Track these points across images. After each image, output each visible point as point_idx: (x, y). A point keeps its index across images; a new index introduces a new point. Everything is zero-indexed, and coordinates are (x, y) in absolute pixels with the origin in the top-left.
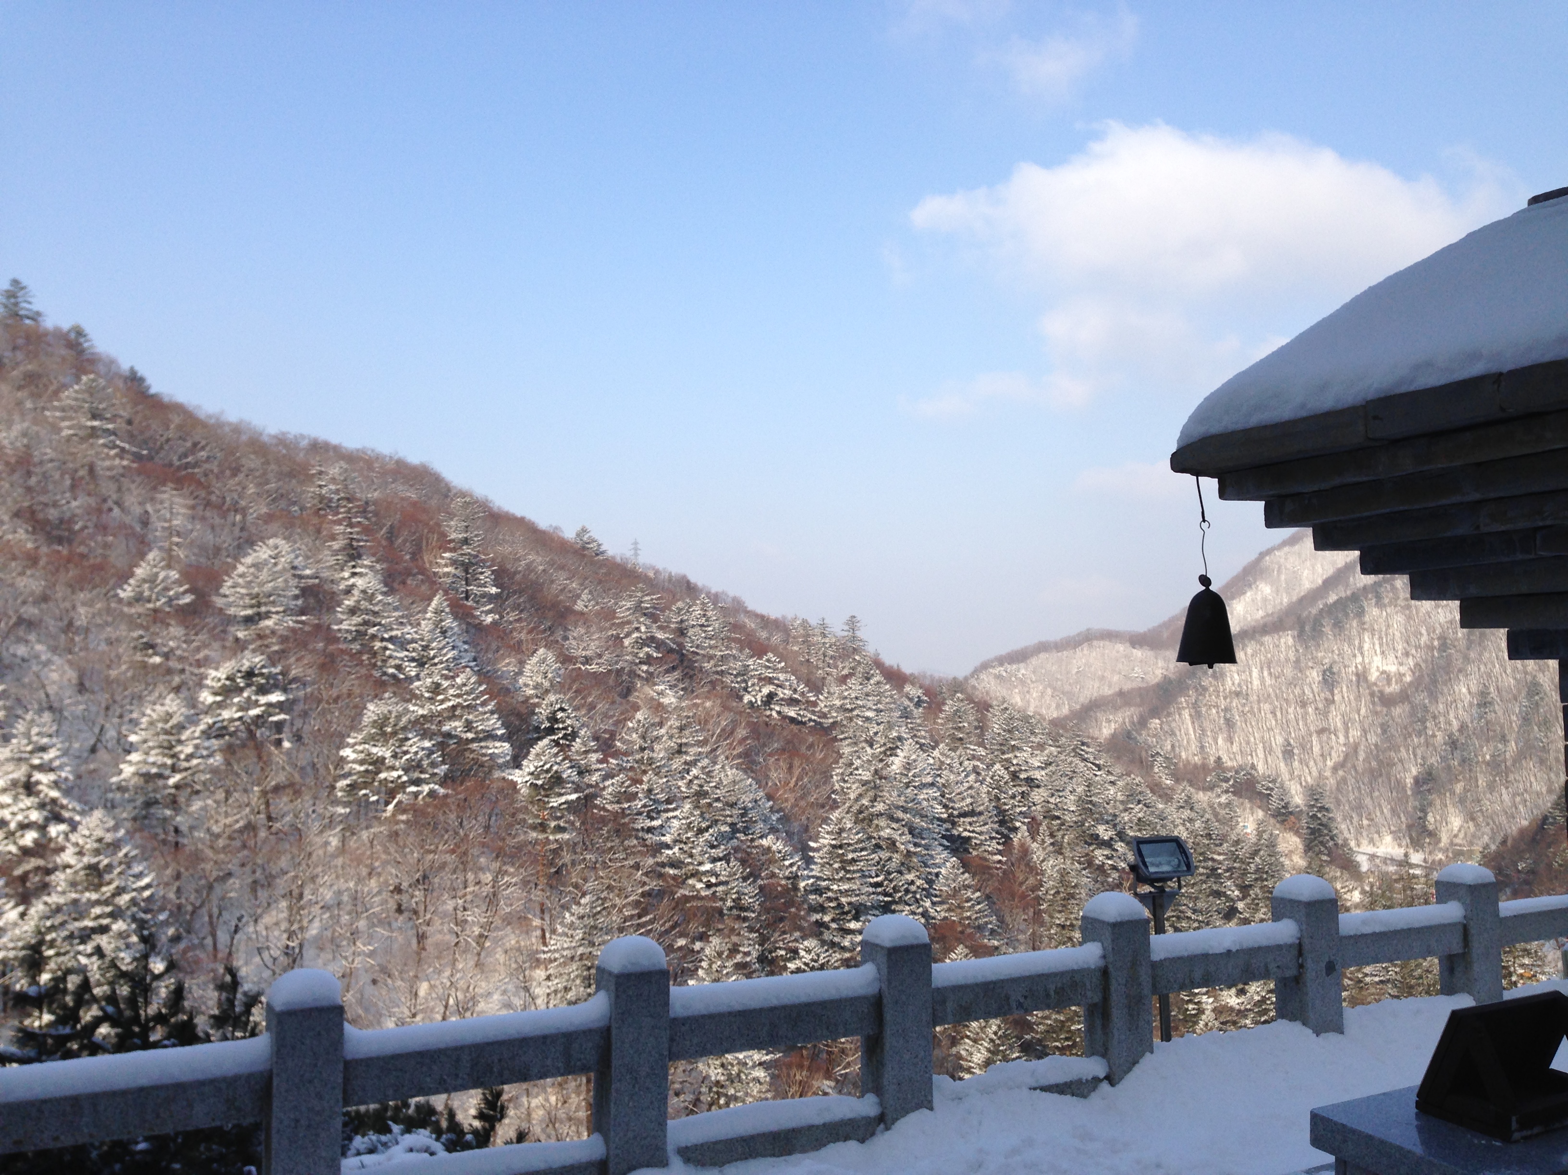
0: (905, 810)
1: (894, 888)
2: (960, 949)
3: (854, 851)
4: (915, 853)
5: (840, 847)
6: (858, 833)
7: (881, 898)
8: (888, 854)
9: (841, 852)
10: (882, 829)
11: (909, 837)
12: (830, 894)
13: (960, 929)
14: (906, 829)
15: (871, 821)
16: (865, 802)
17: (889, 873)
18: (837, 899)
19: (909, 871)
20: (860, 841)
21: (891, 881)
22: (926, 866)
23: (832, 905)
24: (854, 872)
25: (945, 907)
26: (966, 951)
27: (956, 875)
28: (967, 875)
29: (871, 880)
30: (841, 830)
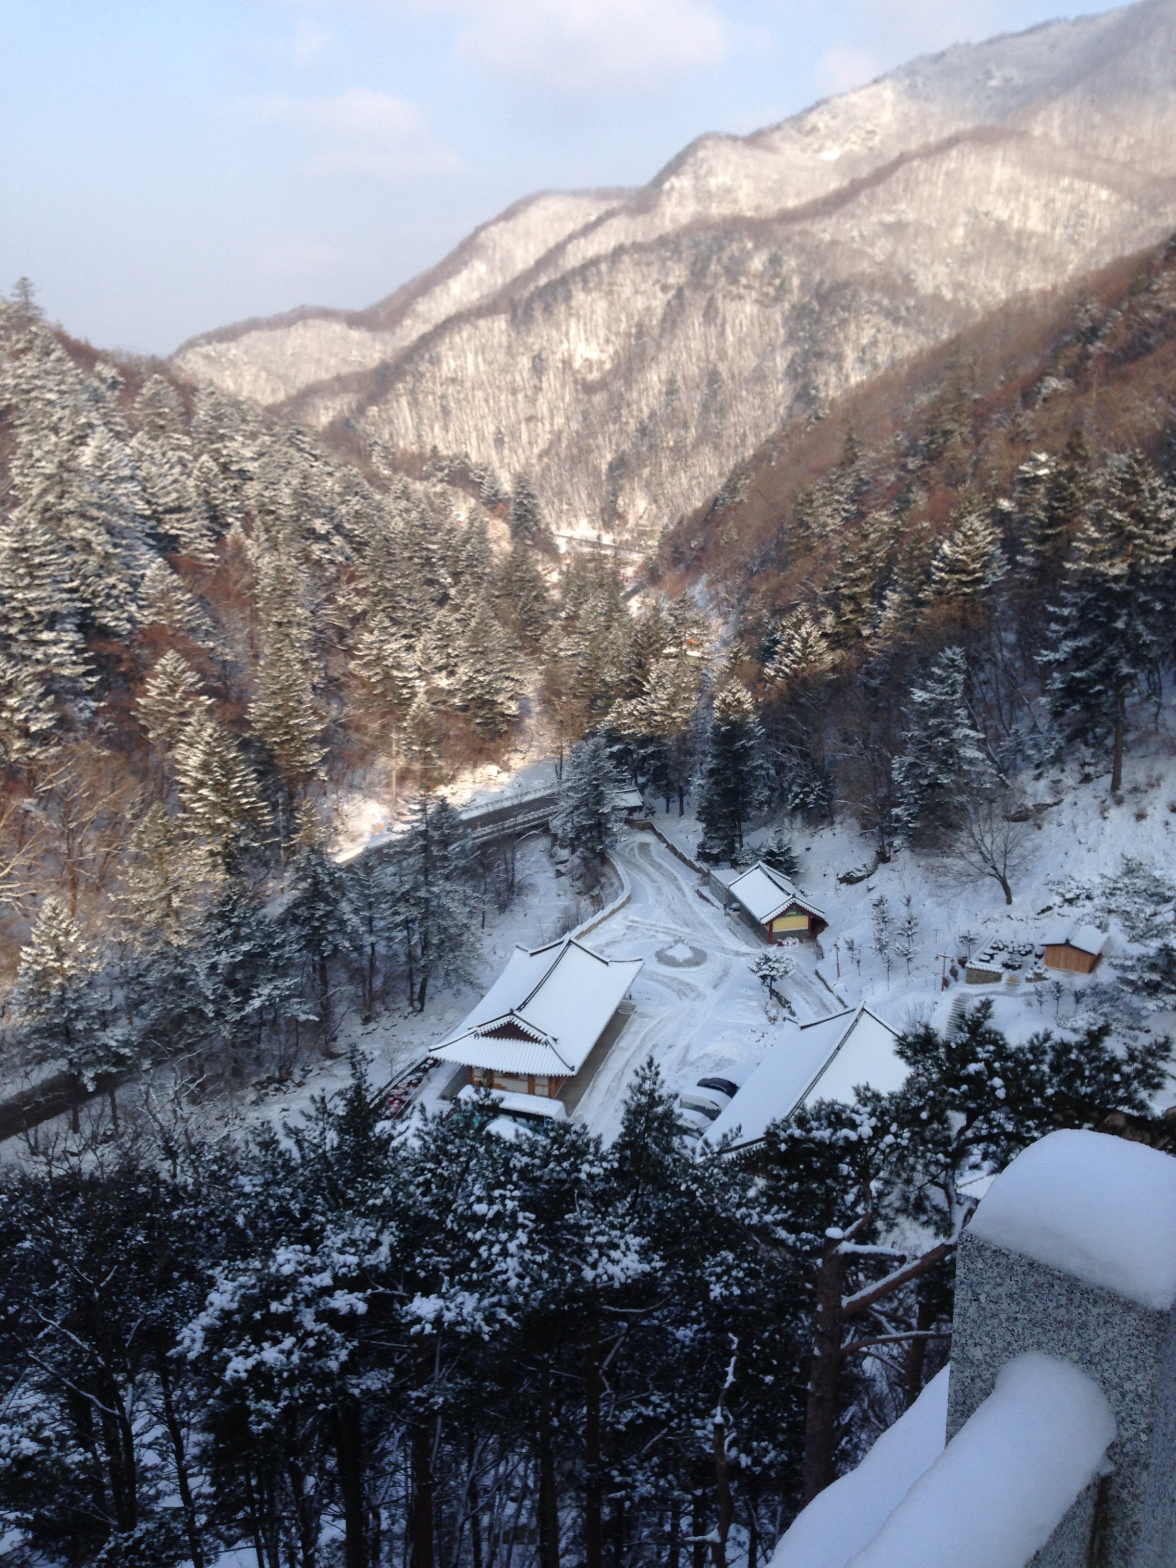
0: (100, 507)
1: (93, 593)
2: (171, 654)
3: (42, 554)
4: (115, 555)
5: (25, 550)
6: (44, 534)
7: (79, 604)
8: (83, 557)
9: (25, 555)
10: (75, 529)
11: (106, 537)
12: (14, 604)
13: (170, 632)
14: (103, 529)
15: (60, 520)
16: (51, 498)
17: (86, 577)
18: (23, 608)
19: (110, 574)
20: (46, 544)
21: (89, 585)
22: (129, 568)
23: (18, 615)
24: (43, 577)
25: (153, 610)
26: (177, 656)
27: (164, 577)
28: (175, 576)
29: (66, 586)
30: (23, 532)
